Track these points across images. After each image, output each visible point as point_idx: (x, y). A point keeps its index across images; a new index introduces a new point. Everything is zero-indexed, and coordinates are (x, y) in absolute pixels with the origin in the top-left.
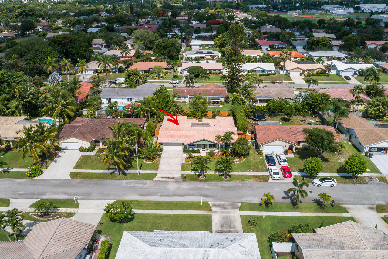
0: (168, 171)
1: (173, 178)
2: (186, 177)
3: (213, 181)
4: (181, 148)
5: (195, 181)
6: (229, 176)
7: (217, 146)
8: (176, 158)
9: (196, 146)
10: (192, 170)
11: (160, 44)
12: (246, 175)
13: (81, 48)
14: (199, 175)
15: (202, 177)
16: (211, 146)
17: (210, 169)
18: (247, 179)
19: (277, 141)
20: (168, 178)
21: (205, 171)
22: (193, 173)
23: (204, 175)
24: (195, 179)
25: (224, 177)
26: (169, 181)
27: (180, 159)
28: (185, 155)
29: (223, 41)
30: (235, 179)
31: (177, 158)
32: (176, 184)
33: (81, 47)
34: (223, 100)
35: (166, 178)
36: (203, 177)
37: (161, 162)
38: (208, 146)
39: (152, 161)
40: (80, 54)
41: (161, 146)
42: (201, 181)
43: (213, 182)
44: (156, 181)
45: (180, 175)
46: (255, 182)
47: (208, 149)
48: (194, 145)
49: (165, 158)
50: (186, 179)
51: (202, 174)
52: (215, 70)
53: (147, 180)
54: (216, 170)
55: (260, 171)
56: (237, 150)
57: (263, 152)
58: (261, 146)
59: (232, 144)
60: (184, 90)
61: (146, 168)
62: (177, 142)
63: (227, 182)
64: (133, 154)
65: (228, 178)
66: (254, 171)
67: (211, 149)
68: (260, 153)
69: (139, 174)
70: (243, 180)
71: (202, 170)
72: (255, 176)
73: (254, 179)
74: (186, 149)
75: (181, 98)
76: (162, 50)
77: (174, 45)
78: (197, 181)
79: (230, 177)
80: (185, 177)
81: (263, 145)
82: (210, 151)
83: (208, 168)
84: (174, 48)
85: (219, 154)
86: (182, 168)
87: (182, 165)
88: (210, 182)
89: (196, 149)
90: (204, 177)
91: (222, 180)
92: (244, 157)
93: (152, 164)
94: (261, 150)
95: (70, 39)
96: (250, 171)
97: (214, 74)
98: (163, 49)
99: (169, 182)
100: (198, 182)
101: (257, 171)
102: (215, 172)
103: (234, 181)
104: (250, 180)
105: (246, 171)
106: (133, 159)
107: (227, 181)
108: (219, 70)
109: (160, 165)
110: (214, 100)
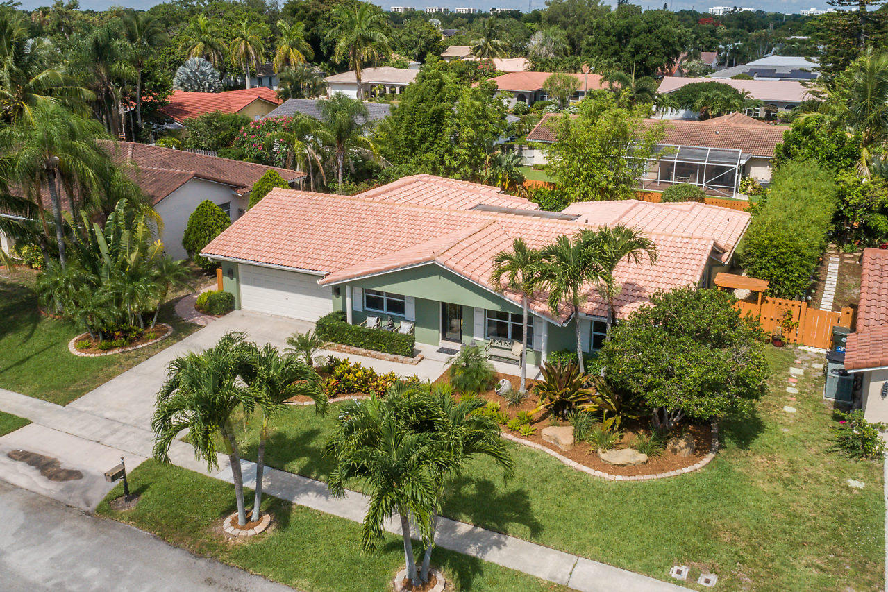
0: (112, 422)
1: (68, 477)
7: (538, 331)
9: (410, 311)
15: (239, 523)
16: (498, 327)
34: (763, 174)
35: (35, 461)
36: (250, 525)
37: (144, 364)
38: (479, 323)
39: (107, 350)
42: (207, 549)
48: (398, 307)
49: (198, 347)
52: (792, 106)
67: (500, 347)
76: (611, 43)
78: (177, 545)
79: (466, 586)
84: (657, 37)
85: (522, 390)
89: (406, 329)
90: (259, 529)
98: (618, 40)
100: (173, 558)
109: (113, 380)
110: (706, 163)
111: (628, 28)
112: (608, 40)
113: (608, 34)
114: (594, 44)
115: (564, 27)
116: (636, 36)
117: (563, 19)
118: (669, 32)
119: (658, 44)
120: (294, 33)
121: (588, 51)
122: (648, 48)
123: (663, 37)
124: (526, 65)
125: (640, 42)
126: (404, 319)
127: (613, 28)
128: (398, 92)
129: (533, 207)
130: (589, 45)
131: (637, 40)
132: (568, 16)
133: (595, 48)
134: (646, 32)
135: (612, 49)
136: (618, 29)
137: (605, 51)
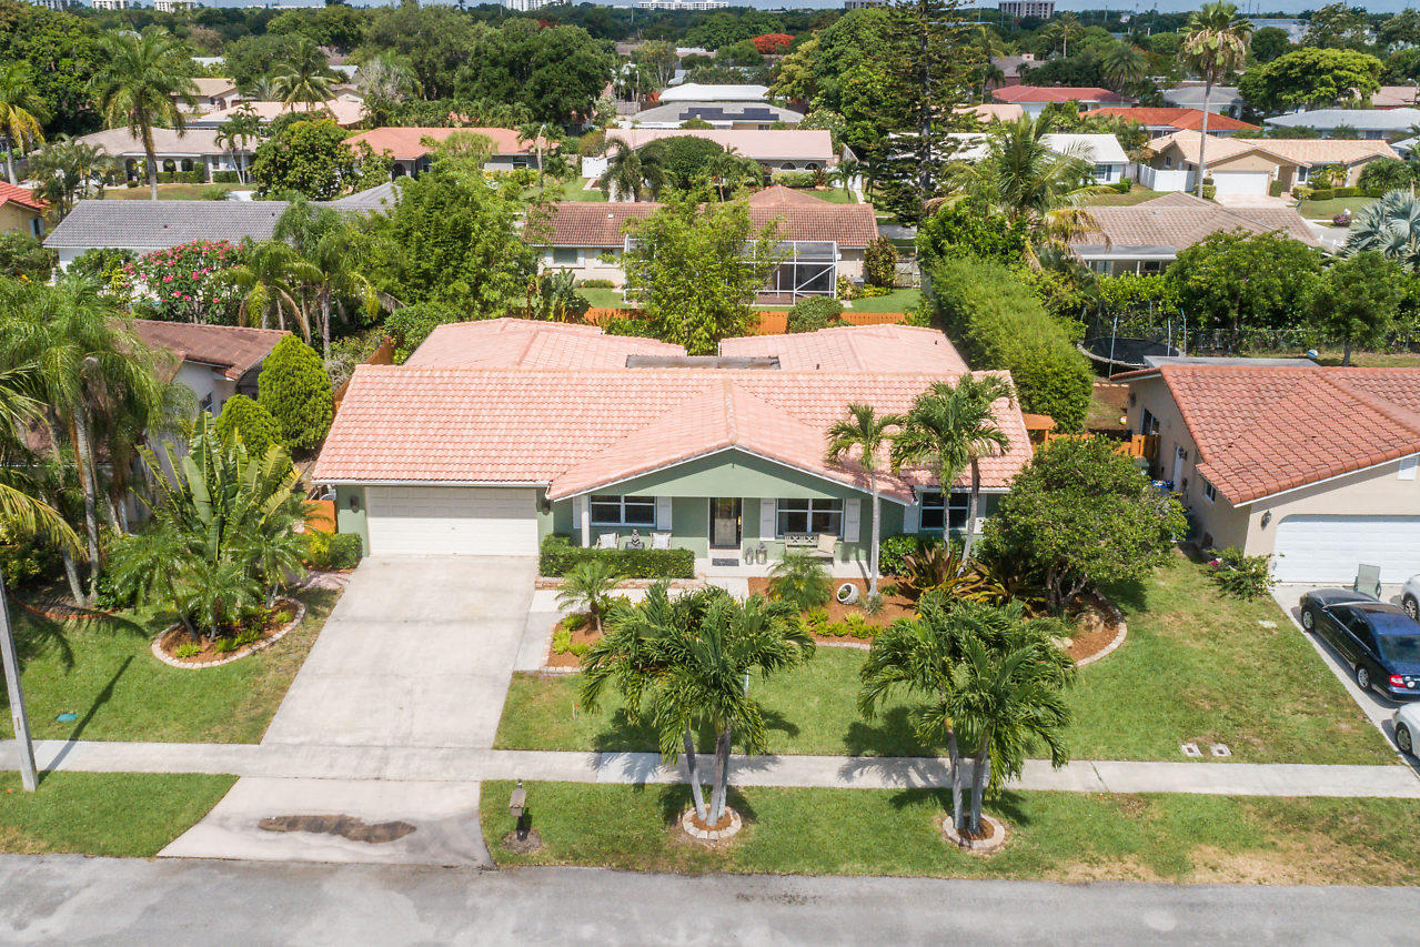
0: (364, 747)
1: (394, 830)
2: (538, 825)
3: (830, 867)
4: (524, 536)
5: (627, 867)
6: (1009, 806)
7: (851, 516)
8: (465, 621)
9: (664, 516)
10: (606, 745)
11: (492, 50)
12: (1187, 800)
13: (65, 62)
14: (675, 800)
15: (708, 823)
16: (793, 520)
17: (793, 730)
18: (1210, 852)
19: (1403, 474)
20: (340, 827)
21: (737, 754)
22: (616, 770)
23: (736, 801)
24: (634, 847)
25: (949, 827)
26: (332, 869)
27: (507, 632)
28: (551, 604)
29: (828, 61)
30: (1075, 849)
31: (483, 620)
32: (403, 903)
33: (66, 55)
34: (852, 270)
35: (316, 825)
36: (723, 823)
37: (312, 660)
38: (769, 518)
39: (229, 651)
40: (55, 91)
41: (348, 521)
42: (700, 864)
43: (839, 886)
44: (190, 863)
45: (466, 798)
46: (1321, 891)
47: (763, 550)
48: (642, 513)
49: (370, 621)
50: (536, 847)
51: (708, 790)
52: (789, 165)
53: (87, 849)
54: (859, 742)
55: (1316, 757)
56: (1052, 538)
57: (1274, 573)
58: (1255, 518)
59: (993, 504)
60: (603, 215)
61: (144, 716)
62: (487, 475)
63: (1000, 889)
64: (65, 589)
65: (1000, 831)
66: (1246, 754)
67: (798, 545)
68: (1246, 582)
69: (28, 784)
70: (1172, 865)
71: (713, 742)
72: (1294, 817)
73: (1286, 842)
74: (564, 549)
75: (581, 260)
76: (501, 77)
77: (570, 53)
78: (654, 871)
79: (1022, 820)
80: (524, 824)
81: (1278, 512)
82: (788, 560)
83: (776, 721)
84: (571, 68)
85: (873, 592)
86: (507, 717)
87: (512, 688)
88: (807, 885)
89: (660, 542)
90: (736, 824)
91: (931, 859)
92: (1111, 622)
93: (221, 680)
94: (1251, 551)
95: (12, 18)
96: (1206, 757)
97: (784, 182)
98: (512, 73)
99: (329, 887)
100: (668, 886)
101: (1287, 752)
102: (844, 761)
103: (1078, 870)
104: (1253, 865)
105: (1170, 755)
106: (56, 630)
107: (1000, 867)
108: (812, 165)
109: (291, 692)
110: (795, 263)
111: (528, 54)
112: (496, 73)
113: (495, 63)
114: (474, 78)
115: (406, 50)
116: (539, 66)
117: (400, 37)
118: (588, 59)
119: (573, 77)
120: (13, 79)
121: (465, 89)
122: (560, 85)
123: (580, 67)
124: (365, 112)
125: (548, 77)
126: (655, 529)
127: (502, 54)
128: (179, 169)
129: (679, 351)
130: (464, 80)
131: (542, 72)
132: (409, 34)
133: (476, 85)
134: (552, 60)
135: (503, 89)
136: (509, 56)
137: (494, 91)
